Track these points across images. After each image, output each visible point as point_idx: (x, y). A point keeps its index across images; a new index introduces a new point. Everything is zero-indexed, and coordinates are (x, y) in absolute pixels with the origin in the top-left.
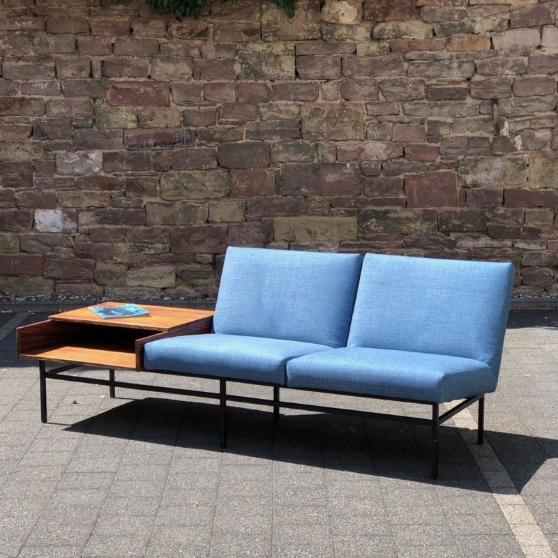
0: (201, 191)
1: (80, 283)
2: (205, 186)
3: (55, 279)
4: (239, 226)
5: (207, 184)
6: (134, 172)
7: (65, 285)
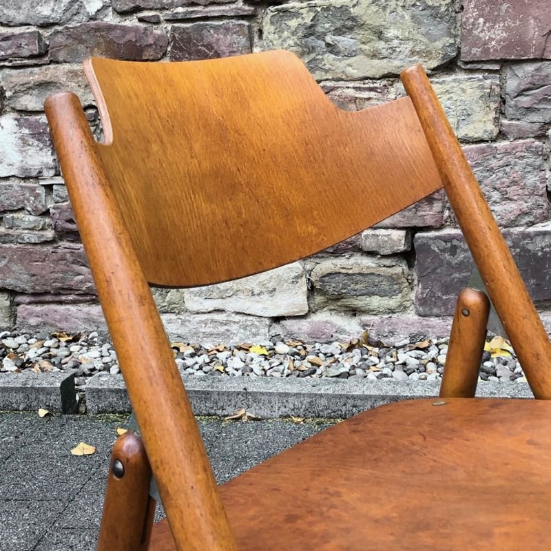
0: (374, 55)
1: (74, 302)
2: (387, 41)
3: (12, 293)
4: (482, 151)
5: (391, 33)
6: (191, 9)
7: (39, 308)
